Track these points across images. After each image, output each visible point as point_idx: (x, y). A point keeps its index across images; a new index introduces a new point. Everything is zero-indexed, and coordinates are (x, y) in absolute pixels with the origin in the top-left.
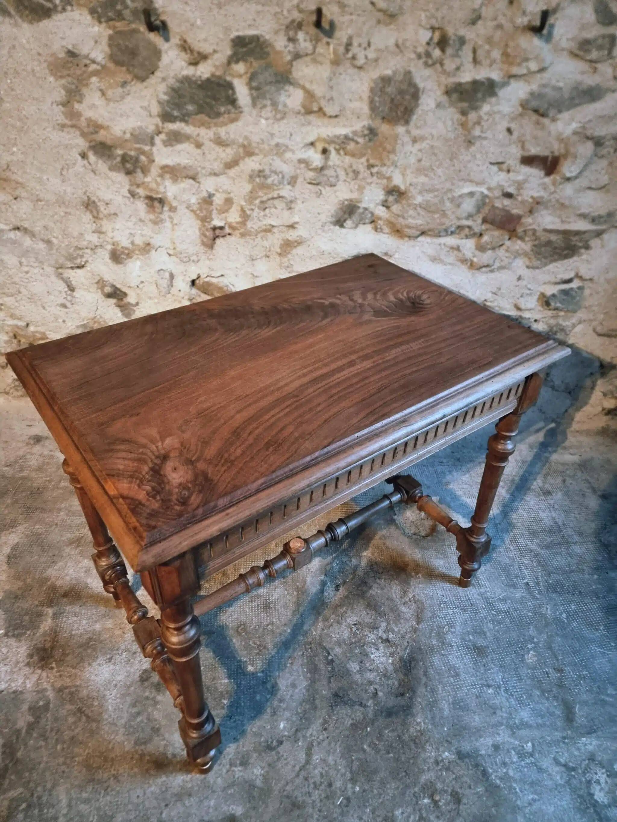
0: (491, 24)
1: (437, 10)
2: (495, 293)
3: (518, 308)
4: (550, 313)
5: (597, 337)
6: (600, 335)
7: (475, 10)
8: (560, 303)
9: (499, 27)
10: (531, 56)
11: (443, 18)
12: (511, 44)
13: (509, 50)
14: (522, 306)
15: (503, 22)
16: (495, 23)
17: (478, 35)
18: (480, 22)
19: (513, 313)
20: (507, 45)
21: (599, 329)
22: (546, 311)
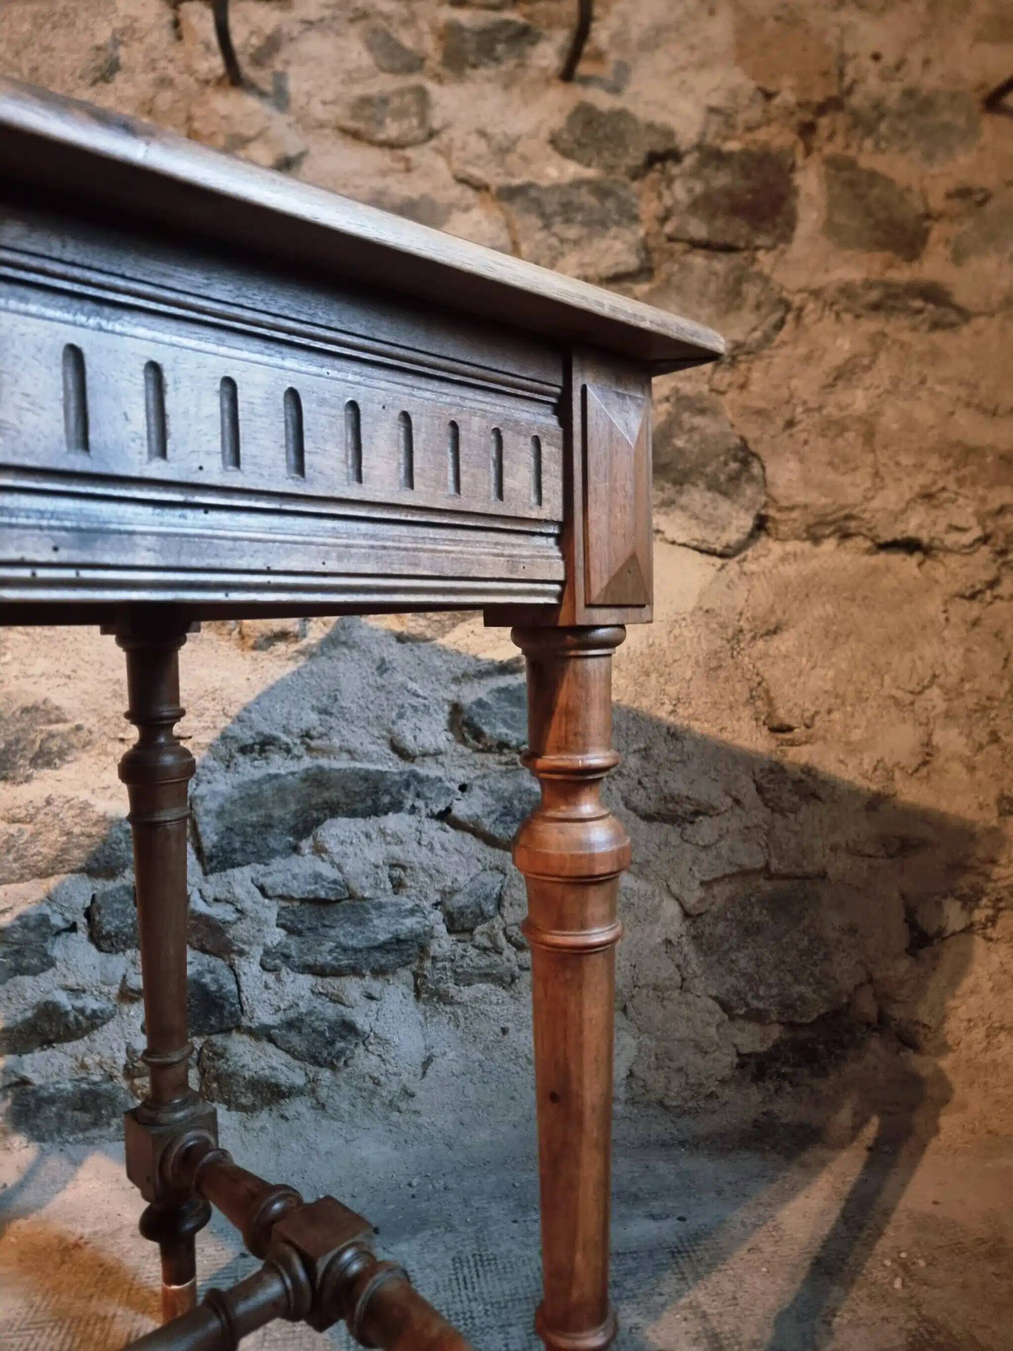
0: (144, 79)
1: (17, 54)
2: (324, 711)
3: (403, 754)
4: (491, 760)
5: (642, 825)
6: (648, 818)
7: (99, 48)
8: (505, 723)
9: (164, 83)
10: (248, 131)
11: (34, 70)
12: (197, 111)
13: (197, 125)
14: (410, 743)
15: (171, 72)
16: (152, 76)
17: (120, 100)
18: (119, 77)
19: (393, 766)
20: (190, 119)
21: (639, 798)
22: (479, 757)
